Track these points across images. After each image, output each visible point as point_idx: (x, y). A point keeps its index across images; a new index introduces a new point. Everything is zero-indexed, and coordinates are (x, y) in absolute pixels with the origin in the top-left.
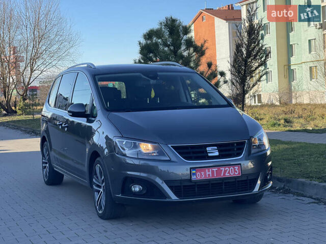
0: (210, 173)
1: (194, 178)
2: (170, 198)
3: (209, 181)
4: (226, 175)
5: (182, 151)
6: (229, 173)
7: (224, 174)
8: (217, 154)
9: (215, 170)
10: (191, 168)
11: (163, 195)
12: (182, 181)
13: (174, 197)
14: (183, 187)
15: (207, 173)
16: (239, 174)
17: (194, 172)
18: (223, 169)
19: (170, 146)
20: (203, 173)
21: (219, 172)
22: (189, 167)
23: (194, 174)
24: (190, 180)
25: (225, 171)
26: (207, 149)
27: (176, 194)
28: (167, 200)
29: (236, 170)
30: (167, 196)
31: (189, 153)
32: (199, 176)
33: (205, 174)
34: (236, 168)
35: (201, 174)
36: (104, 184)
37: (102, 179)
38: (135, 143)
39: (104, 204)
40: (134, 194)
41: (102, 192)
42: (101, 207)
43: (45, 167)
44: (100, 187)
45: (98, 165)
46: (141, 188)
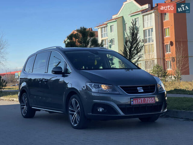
0: (140, 101)
1: (132, 103)
2: (120, 114)
3: (140, 105)
6: (149, 101)
7: (147, 102)
8: (142, 91)
9: (142, 99)
10: (131, 98)
11: (116, 112)
12: (126, 105)
13: (122, 114)
15: (139, 101)
16: (154, 102)
18: (146, 99)
19: (119, 86)
22: (129, 97)
23: (132, 101)
24: (130, 104)
26: (138, 88)
27: (123, 112)
28: (119, 115)
30: (119, 113)
31: (129, 90)
32: (134, 102)
33: (138, 101)
34: (153, 99)
35: (136, 101)
36: (79, 108)
37: (77, 106)
38: (98, 85)
39: (79, 120)
40: (100, 112)
41: (75, 114)
42: (75, 123)
43: (23, 108)
44: (74, 112)
45: (74, 99)
46: (103, 109)
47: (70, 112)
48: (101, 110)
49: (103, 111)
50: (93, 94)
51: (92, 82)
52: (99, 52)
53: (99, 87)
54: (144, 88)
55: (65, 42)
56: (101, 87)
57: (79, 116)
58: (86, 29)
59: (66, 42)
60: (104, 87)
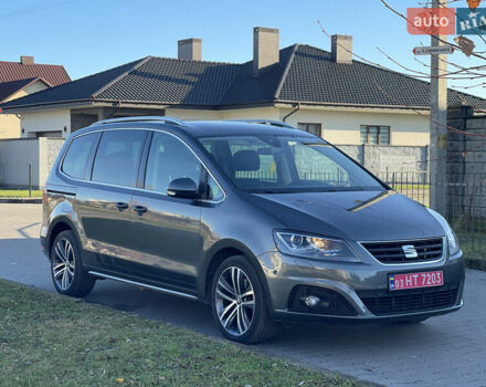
0: (410, 281)
2: (363, 314)
3: (409, 291)
4: (428, 283)
6: (431, 281)
7: (425, 283)
8: (415, 255)
9: (416, 276)
10: (388, 274)
11: (352, 309)
12: (377, 291)
13: (367, 313)
14: (378, 298)
15: (407, 281)
16: (441, 283)
17: (392, 279)
18: (424, 276)
19: (359, 243)
20: (402, 281)
21: (420, 279)
23: (393, 282)
24: (387, 290)
25: (427, 278)
26: (404, 248)
27: (370, 310)
28: (359, 317)
29: (438, 277)
30: (359, 312)
31: (382, 253)
32: (397, 285)
34: (438, 274)
38: (305, 238)
40: (311, 309)
46: (318, 300)
49: (318, 304)
51: (288, 230)
53: (305, 244)
54: (417, 246)
56: (312, 243)
60: (318, 243)
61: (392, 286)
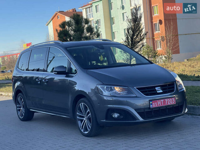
0: (160, 103)
2: (139, 120)
3: (159, 108)
4: (169, 103)
5: (143, 90)
6: (170, 102)
7: (167, 104)
9: (162, 101)
10: (149, 101)
11: (134, 118)
12: (144, 109)
13: (141, 119)
14: (145, 112)
15: (158, 103)
16: (175, 103)
17: (151, 103)
18: (166, 100)
19: (135, 88)
20: (156, 103)
21: (164, 102)
22: (148, 100)
23: (152, 104)
24: (149, 108)
25: (168, 101)
26: (156, 88)
27: (142, 117)
28: (137, 121)
29: (173, 100)
30: (137, 119)
31: (146, 91)
32: (154, 105)
33: (157, 104)
34: (173, 99)
35: (155, 104)
36: (90, 114)
37: (87, 112)
38: (111, 87)
39: (90, 127)
40: (115, 119)
41: (85, 120)
42: (86, 129)
43: (19, 110)
44: (83, 117)
45: (82, 103)
46: (119, 115)
47: (78, 117)
48: (116, 115)
49: (118, 117)
50: (105, 98)
51: (103, 84)
52: (104, 46)
53: (112, 90)
54: (162, 87)
55: (57, 30)
56: (114, 89)
57: (90, 122)
58: (80, 16)
59: (59, 31)
60: (117, 89)
61: (151, 106)
